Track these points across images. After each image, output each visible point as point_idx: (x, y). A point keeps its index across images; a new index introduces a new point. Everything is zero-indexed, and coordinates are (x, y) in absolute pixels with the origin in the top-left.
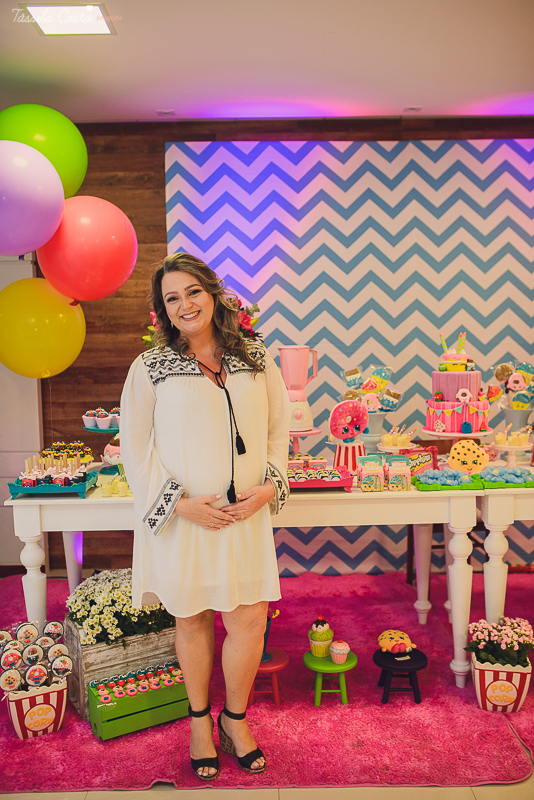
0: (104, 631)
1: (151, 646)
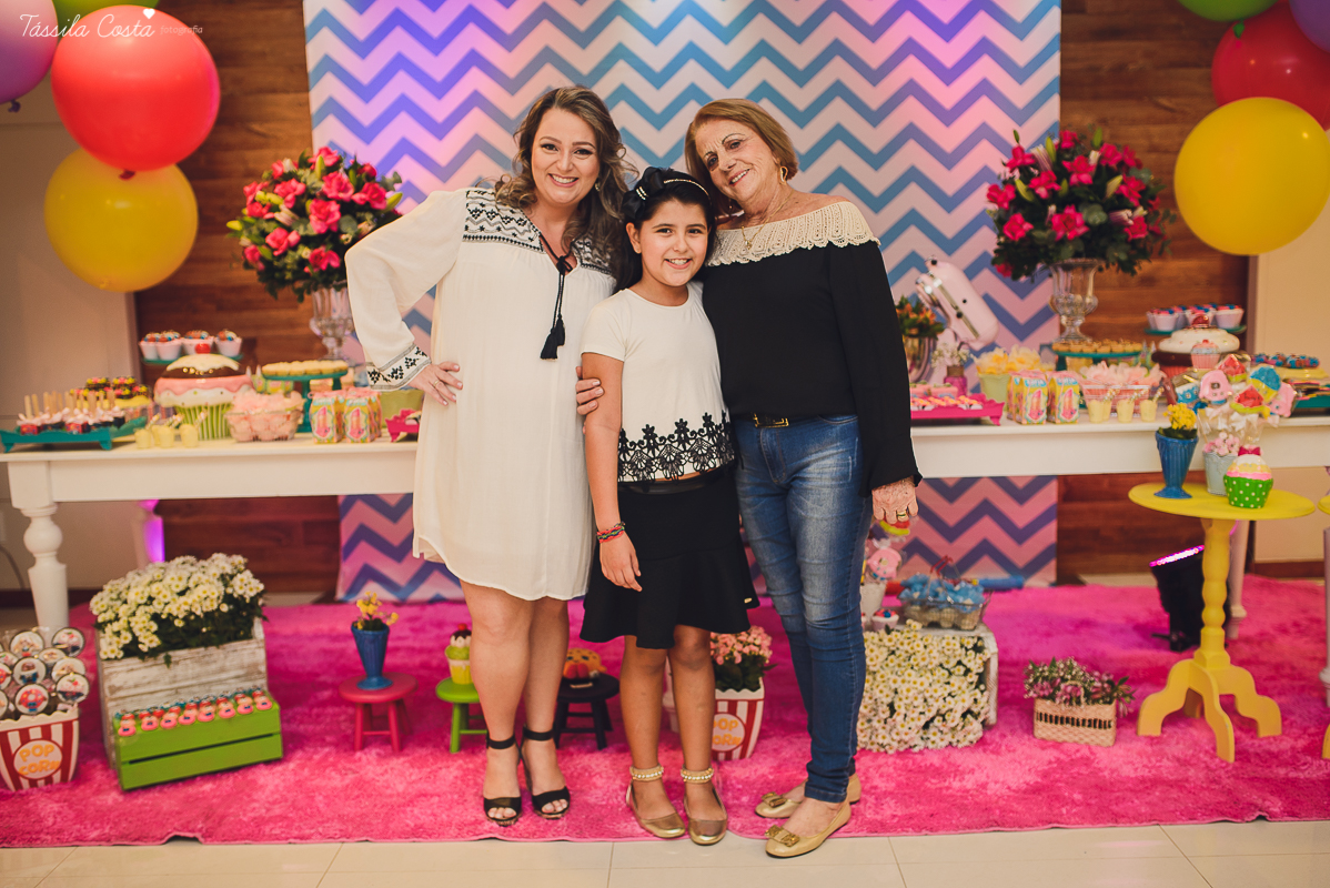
0: (135, 640)
1: (213, 667)
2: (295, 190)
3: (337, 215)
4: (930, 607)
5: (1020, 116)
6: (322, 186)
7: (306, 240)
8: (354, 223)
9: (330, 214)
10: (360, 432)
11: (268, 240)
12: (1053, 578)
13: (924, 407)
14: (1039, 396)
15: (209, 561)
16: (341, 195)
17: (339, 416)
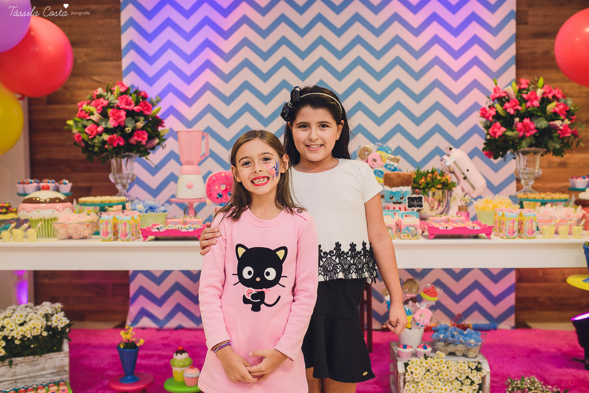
1: (38, 367)
2: (102, 104)
3: (124, 117)
4: (450, 344)
5: (495, 76)
6: (117, 102)
7: (107, 130)
8: (133, 122)
9: (120, 117)
10: (126, 235)
11: (86, 130)
12: (513, 324)
13: (447, 228)
14: (514, 222)
15: (41, 306)
16: (127, 107)
17: (115, 226)
